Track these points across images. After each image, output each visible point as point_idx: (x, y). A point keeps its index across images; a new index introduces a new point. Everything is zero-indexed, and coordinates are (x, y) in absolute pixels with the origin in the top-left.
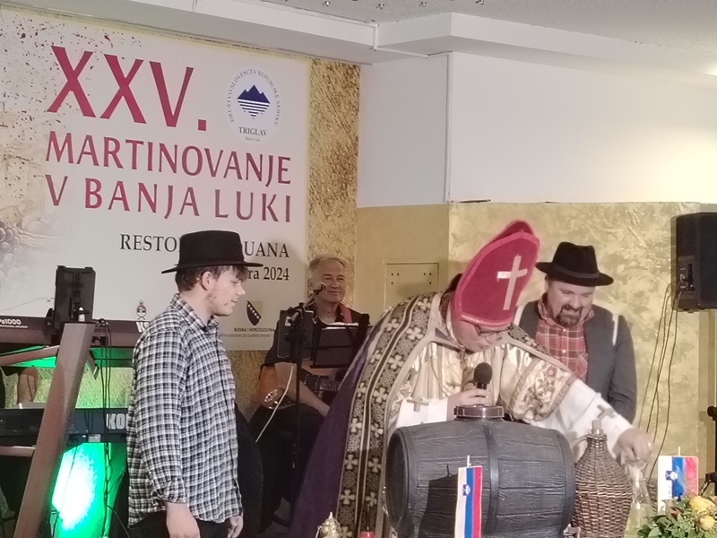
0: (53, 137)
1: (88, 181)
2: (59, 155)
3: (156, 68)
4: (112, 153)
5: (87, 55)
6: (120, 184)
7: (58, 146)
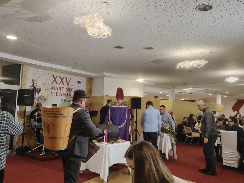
0: (52, 87)
1: (57, 93)
2: (53, 89)
3: (66, 78)
4: (60, 89)
5: (57, 76)
6: (61, 93)
7: (53, 88)
